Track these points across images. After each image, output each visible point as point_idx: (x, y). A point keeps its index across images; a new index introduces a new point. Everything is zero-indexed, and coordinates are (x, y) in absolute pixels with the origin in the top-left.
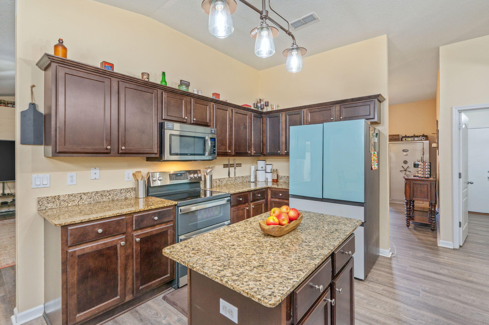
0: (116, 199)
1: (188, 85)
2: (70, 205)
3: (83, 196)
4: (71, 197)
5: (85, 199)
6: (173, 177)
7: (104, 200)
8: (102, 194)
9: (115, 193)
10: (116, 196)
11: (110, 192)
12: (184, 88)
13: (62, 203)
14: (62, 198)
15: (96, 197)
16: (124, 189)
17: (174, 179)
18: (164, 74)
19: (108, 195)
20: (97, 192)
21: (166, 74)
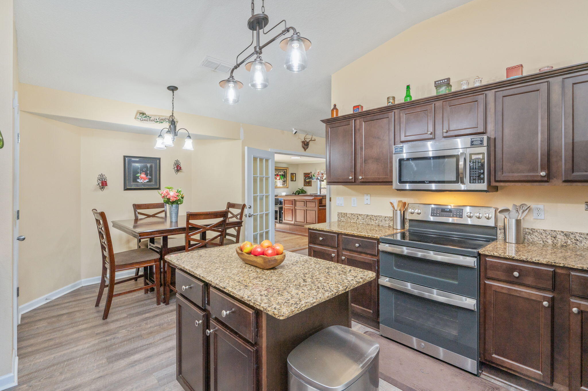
0: (381, 225)
1: (447, 83)
2: (352, 221)
3: (359, 217)
4: (353, 216)
5: (360, 219)
6: (437, 212)
7: (373, 223)
8: (371, 218)
9: (381, 219)
10: (381, 222)
11: (376, 217)
12: (443, 90)
13: (348, 219)
14: (348, 215)
15: (367, 219)
16: (388, 217)
17: (438, 215)
18: (408, 87)
19: (375, 219)
20: (368, 216)
21: (411, 87)
